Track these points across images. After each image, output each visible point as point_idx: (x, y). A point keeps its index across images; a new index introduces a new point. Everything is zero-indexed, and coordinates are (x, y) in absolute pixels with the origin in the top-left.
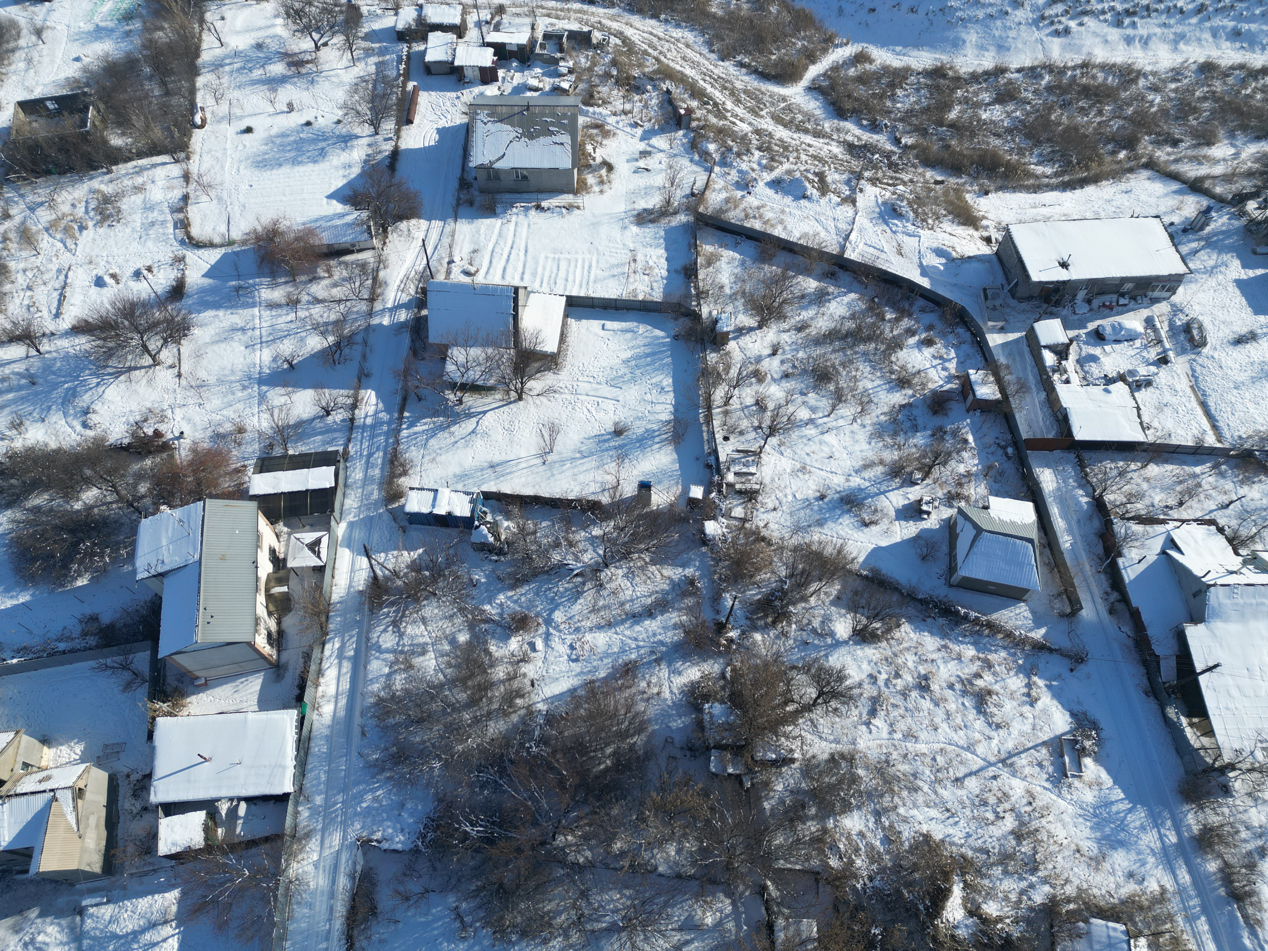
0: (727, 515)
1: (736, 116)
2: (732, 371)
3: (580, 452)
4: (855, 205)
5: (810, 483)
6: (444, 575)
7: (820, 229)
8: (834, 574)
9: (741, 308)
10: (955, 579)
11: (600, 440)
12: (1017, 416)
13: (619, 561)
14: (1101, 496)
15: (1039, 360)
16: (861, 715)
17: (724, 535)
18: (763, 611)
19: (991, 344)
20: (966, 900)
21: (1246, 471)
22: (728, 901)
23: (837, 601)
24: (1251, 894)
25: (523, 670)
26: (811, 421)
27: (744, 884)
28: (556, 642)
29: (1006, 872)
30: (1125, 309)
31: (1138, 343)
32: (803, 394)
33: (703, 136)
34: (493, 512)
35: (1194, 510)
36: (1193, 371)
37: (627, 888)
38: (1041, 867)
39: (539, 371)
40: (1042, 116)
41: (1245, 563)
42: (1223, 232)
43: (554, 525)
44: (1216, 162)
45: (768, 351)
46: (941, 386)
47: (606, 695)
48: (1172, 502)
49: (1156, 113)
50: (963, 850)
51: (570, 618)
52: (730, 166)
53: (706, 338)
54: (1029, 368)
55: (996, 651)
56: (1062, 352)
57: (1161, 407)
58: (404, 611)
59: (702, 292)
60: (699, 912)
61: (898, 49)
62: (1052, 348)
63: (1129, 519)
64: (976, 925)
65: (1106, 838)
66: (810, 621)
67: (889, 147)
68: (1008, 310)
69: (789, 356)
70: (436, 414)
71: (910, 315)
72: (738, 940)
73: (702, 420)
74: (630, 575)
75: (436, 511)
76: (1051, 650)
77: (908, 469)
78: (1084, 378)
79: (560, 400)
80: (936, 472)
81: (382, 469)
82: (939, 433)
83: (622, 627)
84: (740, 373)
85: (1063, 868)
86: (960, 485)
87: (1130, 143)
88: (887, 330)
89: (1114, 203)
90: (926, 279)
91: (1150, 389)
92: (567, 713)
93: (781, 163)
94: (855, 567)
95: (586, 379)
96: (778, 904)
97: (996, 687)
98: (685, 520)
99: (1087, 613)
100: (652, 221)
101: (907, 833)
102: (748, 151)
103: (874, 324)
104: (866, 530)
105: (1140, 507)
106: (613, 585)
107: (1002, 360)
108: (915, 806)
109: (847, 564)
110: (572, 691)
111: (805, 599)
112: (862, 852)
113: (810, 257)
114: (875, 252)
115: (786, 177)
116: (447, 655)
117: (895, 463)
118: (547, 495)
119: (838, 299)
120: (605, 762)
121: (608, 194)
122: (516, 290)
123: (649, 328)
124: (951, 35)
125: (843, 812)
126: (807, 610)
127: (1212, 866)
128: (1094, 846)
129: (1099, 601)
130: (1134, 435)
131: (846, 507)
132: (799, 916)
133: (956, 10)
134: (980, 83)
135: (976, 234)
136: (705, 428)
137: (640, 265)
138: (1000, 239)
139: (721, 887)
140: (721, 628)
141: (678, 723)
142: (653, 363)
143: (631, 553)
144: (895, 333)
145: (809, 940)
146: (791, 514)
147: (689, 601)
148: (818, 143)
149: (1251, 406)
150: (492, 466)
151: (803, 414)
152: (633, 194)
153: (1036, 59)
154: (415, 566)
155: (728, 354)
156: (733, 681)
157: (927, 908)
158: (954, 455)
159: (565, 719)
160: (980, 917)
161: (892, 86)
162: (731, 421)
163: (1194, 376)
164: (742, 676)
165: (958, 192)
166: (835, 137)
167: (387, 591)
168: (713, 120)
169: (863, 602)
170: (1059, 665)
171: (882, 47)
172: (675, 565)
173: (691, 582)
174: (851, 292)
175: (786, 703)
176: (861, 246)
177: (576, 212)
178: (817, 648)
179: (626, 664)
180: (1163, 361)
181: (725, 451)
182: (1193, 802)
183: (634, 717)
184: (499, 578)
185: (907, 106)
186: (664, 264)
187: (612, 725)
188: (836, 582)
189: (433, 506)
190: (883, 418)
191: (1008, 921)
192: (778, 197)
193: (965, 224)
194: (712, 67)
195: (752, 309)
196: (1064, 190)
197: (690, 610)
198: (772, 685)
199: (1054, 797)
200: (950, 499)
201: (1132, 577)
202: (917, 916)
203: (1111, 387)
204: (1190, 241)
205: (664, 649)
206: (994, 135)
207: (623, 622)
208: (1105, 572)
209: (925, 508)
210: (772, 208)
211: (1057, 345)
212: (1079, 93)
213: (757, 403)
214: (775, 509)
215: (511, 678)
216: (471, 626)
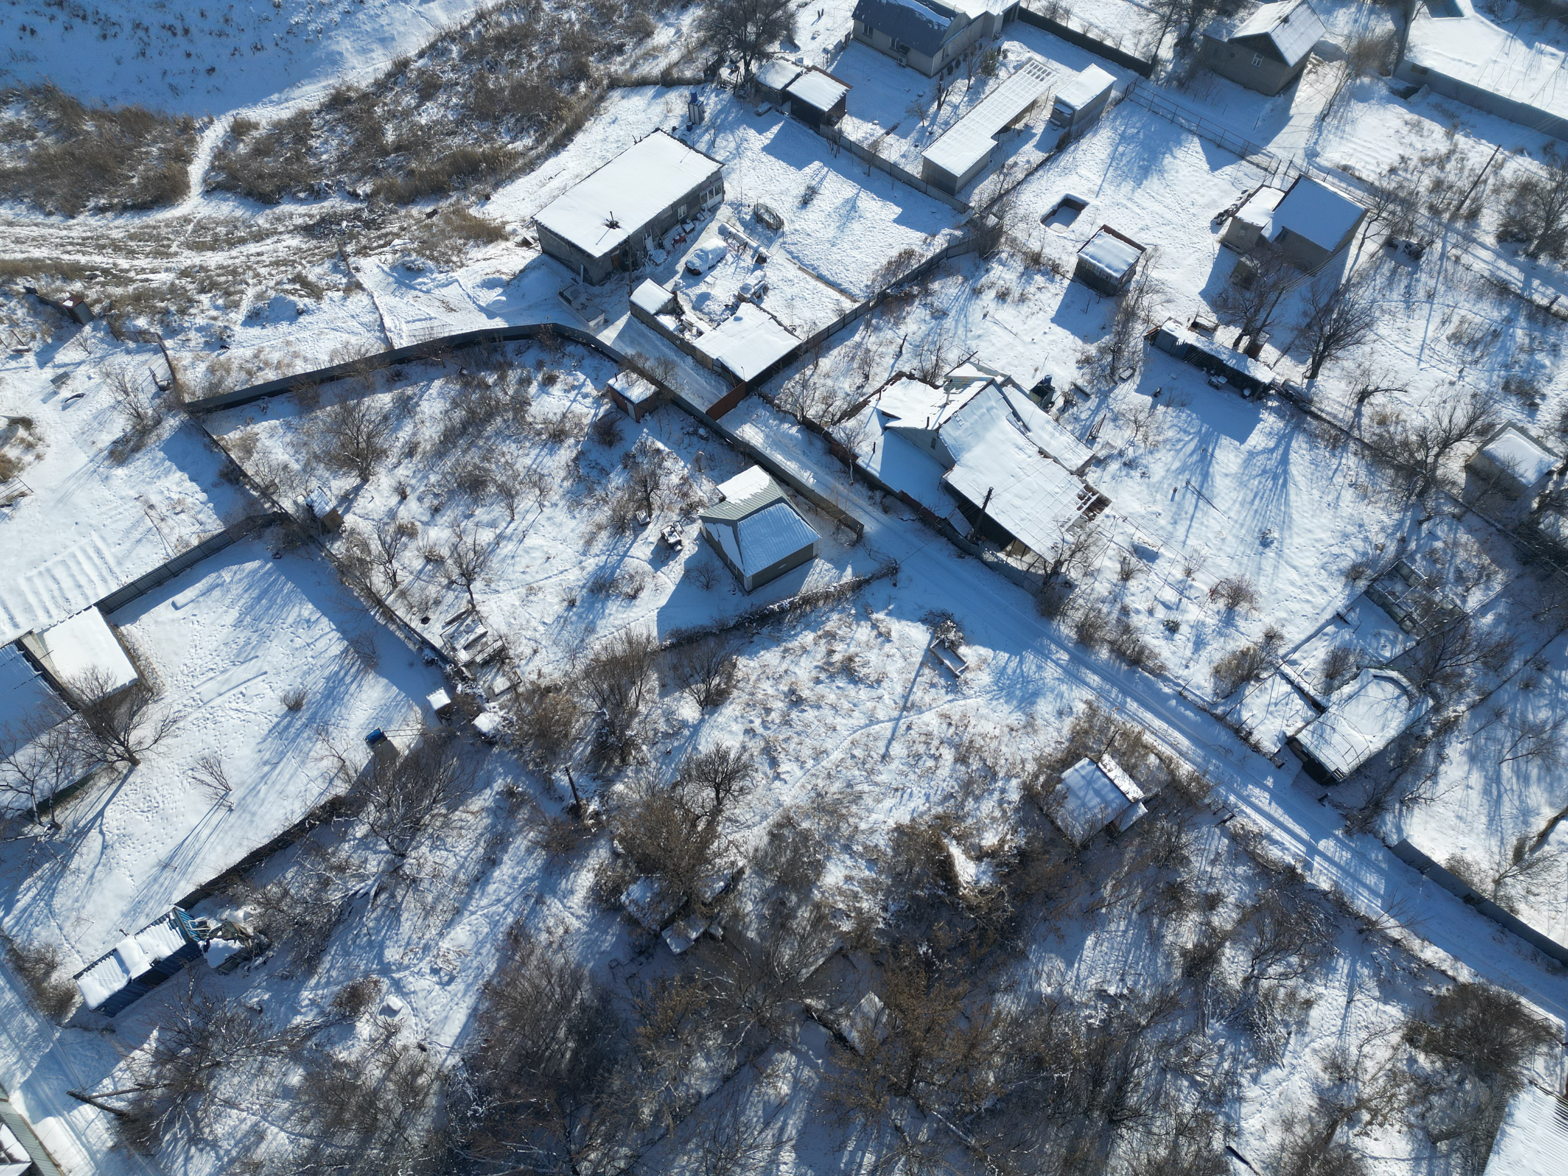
0: (492, 696)
1: (143, 270)
2: (373, 547)
3: (265, 763)
4: (363, 289)
5: (549, 598)
6: (211, 1034)
7: (345, 337)
8: (642, 668)
9: (327, 474)
10: (748, 584)
11: (279, 731)
12: (683, 395)
13: (412, 839)
14: (804, 417)
15: (661, 330)
16: (765, 774)
17: (505, 719)
18: (604, 758)
19: (608, 343)
20: (966, 852)
21: (892, 312)
22: (787, 1054)
23: (665, 689)
24: (1141, 652)
25: (399, 1045)
26: (500, 538)
27: (788, 1024)
28: (413, 983)
29: (977, 799)
30: (695, 234)
31: (729, 258)
32: (469, 517)
33: (120, 316)
34: (212, 914)
35: (880, 375)
36: (791, 253)
37: (687, 1141)
38: (997, 769)
39: (132, 715)
40: (479, 90)
41: (947, 391)
42: (721, 111)
43: (302, 866)
44: (666, 48)
45: (395, 499)
46: (596, 415)
47: (513, 983)
48: (859, 381)
49: (581, 29)
50: (933, 812)
51: (408, 944)
52: (182, 330)
53: (313, 532)
54: (658, 343)
55: (828, 619)
56: (673, 308)
57: (790, 303)
58: (194, 1117)
59: (267, 487)
60: (771, 1091)
61: (275, 97)
62: (663, 311)
63: (839, 421)
64: (988, 864)
65: (1022, 700)
66: (655, 729)
67: (350, 207)
68: (598, 300)
69: (422, 489)
70: (33, 866)
71: (511, 366)
72: (823, 1079)
73: (382, 622)
74: (437, 843)
75: (135, 974)
76: (867, 582)
77: (629, 516)
78: (711, 320)
79: (189, 726)
80: (655, 499)
81: (13, 988)
82: (629, 462)
83: (474, 903)
84: (383, 543)
85: (1012, 754)
86: (685, 495)
87: (581, 73)
88: (501, 395)
89: (611, 139)
90: (498, 319)
91: (770, 293)
92: (486, 1041)
93: (242, 292)
94: (655, 643)
95: (203, 678)
96: (830, 1011)
97: (852, 650)
98: (452, 737)
99: (870, 527)
100: (136, 449)
101: (882, 841)
102: (191, 301)
103: (482, 398)
104: (637, 602)
105: (839, 404)
106: (428, 869)
107: (629, 351)
108: (870, 811)
109: (646, 648)
110: (474, 1014)
111: (634, 713)
112: (861, 894)
113: (360, 373)
114: (424, 324)
115: (260, 304)
116: (292, 1113)
117: (612, 519)
118: (266, 841)
119: (426, 397)
120: (567, 1048)
121: (50, 456)
122: (19, 643)
123: (235, 567)
124: (318, 54)
125: (819, 874)
126: (644, 721)
127: (1104, 653)
128: (1018, 715)
129: (870, 509)
130: (788, 344)
131: (602, 596)
132: (855, 1003)
133: (306, 24)
134: (392, 89)
135: (510, 244)
136: (392, 627)
137: (163, 508)
138: (536, 235)
139: (771, 1048)
140: (576, 811)
141: (608, 941)
142: (272, 602)
143: (418, 820)
144: (511, 392)
145: (879, 1013)
146: (555, 643)
147: (524, 814)
148: (266, 246)
149: (855, 253)
150: (165, 866)
151: (486, 536)
152: (84, 435)
153: (428, 34)
154: (161, 1058)
155: (352, 532)
156: (629, 850)
157: (945, 889)
158: (658, 471)
159: (490, 1048)
160: (987, 855)
161: (300, 140)
162: (415, 599)
163: (794, 258)
164: (633, 838)
165: (459, 212)
166: (281, 229)
167: (150, 1115)
168: (119, 291)
169: (687, 670)
170: (881, 589)
171: (255, 104)
172: (479, 791)
173: (510, 793)
174: (433, 380)
175: (694, 825)
176: (404, 327)
177: (24, 501)
178: (681, 748)
179: (510, 934)
180: (761, 261)
181: (435, 633)
182: (1055, 615)
183: (561, 977)
184: (284, 978)
185: (334, 153)
186: (193, 487)
187: (545, 1006)
188: (650, 672)
189: (126, 971)
190: (567, 484)
191: (1009, 837)
192: (269, 330)
193: (491, 242)
194: (65, 233)
195: (341, 468)
196: (557, 153)
197: (530, 822)
198: (668, 821)
199: (962, 702)
200: (687, 514)
201: (879, 468)
202: (943, 903)
203: (739, 313)
204: (701, 136)
205: (536, 883)
206: (448, 134)
207: (470, 896)
208: (856, 480)
209: (672, 540)
210: (273, 347)
211: (665, 305)
212: (496, 48)
213: (428, 560)
214: (535, 652)
215: (391, 1067)
216: (296, 1056)
